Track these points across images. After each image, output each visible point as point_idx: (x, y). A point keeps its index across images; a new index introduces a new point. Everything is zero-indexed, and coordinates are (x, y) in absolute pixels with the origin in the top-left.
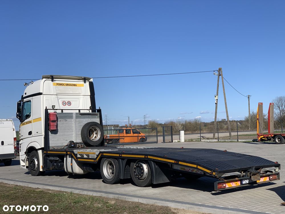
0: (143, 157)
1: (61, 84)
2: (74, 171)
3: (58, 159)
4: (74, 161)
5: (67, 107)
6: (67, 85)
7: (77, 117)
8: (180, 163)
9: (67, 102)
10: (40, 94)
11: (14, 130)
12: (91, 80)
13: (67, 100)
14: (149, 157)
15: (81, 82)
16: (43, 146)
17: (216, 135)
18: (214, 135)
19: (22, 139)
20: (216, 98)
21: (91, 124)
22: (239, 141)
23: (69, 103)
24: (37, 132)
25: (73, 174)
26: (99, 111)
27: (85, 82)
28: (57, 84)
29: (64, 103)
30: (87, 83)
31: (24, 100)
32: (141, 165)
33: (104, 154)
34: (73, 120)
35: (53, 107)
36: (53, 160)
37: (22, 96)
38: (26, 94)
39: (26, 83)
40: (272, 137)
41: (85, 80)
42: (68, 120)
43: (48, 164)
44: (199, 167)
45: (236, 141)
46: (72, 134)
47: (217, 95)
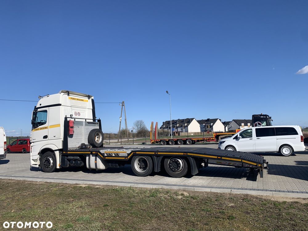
0: (182, 154)
1: (73, 99)
2: (98, 167)
3: (78, 158)
4: (98, 159)
5: (77, 117)
6: (78, 99)
7: (86, 125)
8: (223, 158)
9: (77, 113)
10: (60, 105)
11: (4, 136)
12: (93, 98)
13: (77, 112)
14: (188, 154)
15: (86, 99)
16: (61, 148)
17: (120, 140)
18: (118, 140)
19: (33, 142)
20: (121, 119)
21: (96, 130)
22: (134, 144)
23: (79, 114)
24: (55, 137)
25: (97, 170)
26: (99, 121)
27: (89, 99)
28: (71, 98)
29: (76, 114)
30: (90, 100)
31: (38, 109)
32: (177, 160)
33: (137, 153)
34: (83, 127)
35: (71, 116)
36: (73, 159)
37: (35, 107)
38: (40, 105)
39: (40, 96)
40: (159, 141)
41: (89, 97)
42: (80, 127)
43: (66, 162)
44: (243, 161)
45: (132, 144)
46: (82, 138)
47: (121, 117)
